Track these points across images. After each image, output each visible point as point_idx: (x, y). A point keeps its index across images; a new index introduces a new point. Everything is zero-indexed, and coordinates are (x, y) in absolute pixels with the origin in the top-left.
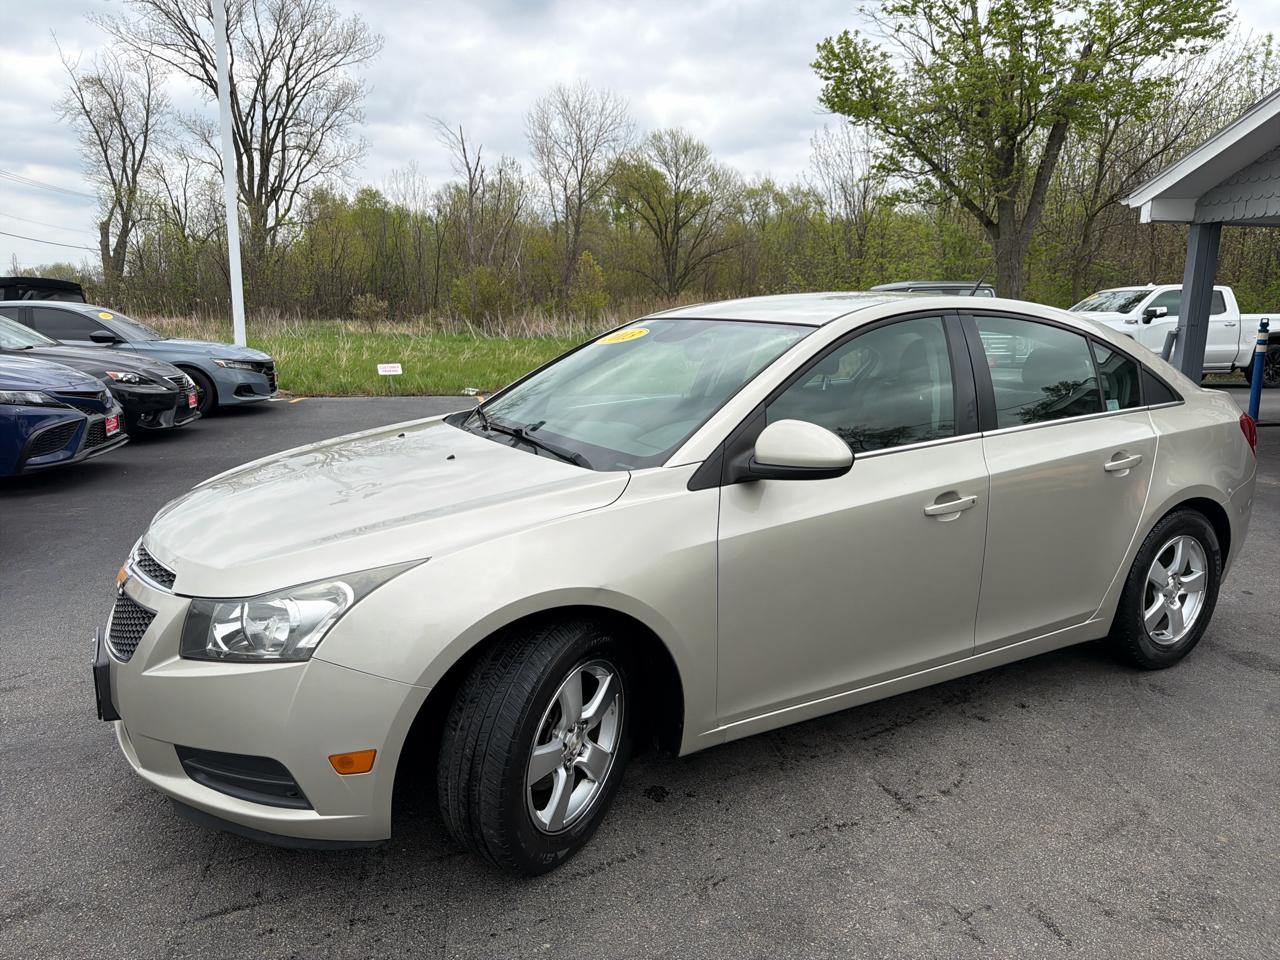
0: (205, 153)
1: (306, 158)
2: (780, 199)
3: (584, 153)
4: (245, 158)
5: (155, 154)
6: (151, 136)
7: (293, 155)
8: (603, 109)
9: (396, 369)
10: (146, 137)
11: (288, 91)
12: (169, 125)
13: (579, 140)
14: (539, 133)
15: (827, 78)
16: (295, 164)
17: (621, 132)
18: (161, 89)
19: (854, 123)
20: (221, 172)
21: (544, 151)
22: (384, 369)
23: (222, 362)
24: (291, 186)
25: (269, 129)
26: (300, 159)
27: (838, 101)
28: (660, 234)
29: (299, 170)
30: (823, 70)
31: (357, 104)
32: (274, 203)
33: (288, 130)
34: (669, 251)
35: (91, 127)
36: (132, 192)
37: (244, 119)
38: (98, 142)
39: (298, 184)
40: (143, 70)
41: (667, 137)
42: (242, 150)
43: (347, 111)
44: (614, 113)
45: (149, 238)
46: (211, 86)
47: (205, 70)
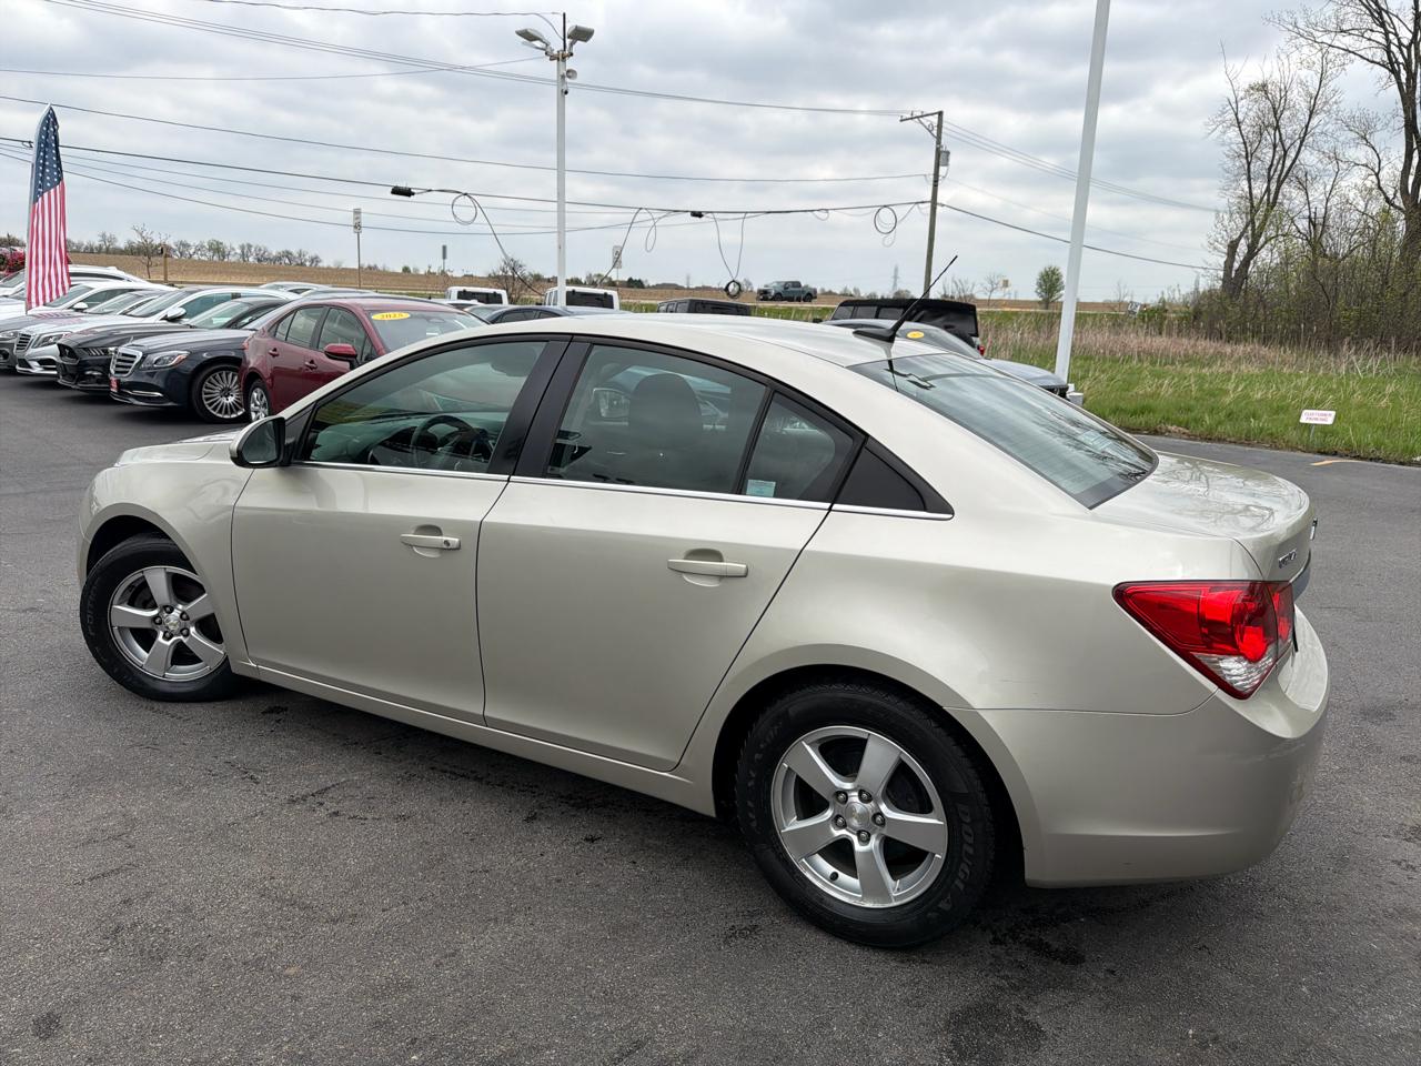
0: (1361, 153)
4: (1416, 155)
5: (1309, 158)
6: (1309, 139)
9: (1326, 417)
10: (1302, 142)
12: (1330, 127)
18: (1332, 85)
20: (1377, 175)
22: (1309, 417)
35: (1241, 140)
36: (1272, 204)
38: (1244, 154)
40: (1318, 67)
45: (1286, 261)
46: (1393, 71)
47: (1389, 52)
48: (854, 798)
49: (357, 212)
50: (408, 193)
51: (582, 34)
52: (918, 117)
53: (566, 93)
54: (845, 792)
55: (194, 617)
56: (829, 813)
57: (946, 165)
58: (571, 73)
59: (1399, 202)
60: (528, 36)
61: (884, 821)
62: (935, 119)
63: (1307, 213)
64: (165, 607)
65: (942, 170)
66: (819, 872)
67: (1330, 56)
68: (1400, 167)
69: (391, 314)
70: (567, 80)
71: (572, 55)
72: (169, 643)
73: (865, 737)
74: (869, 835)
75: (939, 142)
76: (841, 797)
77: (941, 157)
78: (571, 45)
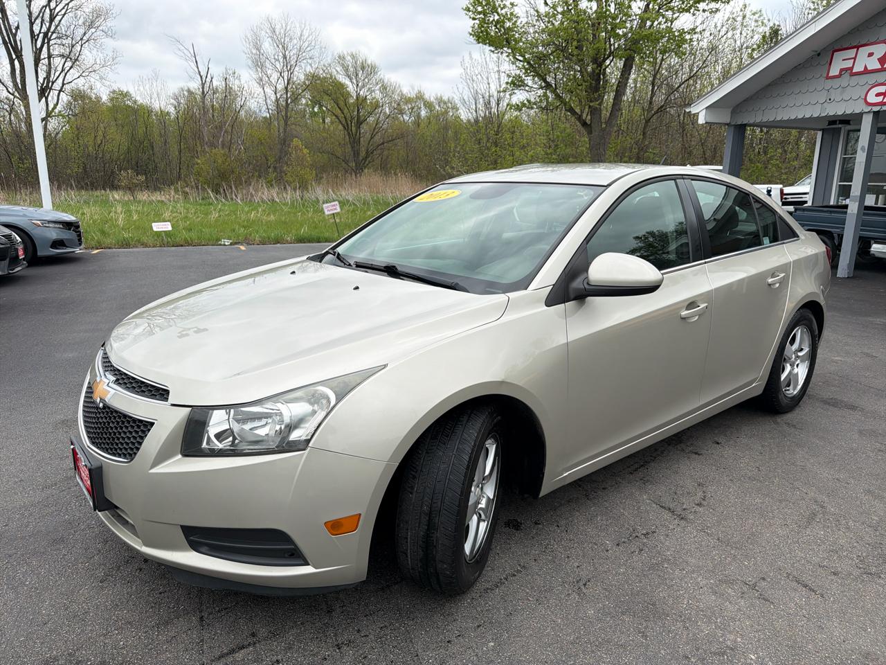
1: (69, 64)
2: (429, 105)
3: (289, 67)
7: (58, 62)
8: (301, 35)
9: (167, 227)
11: (51, 10)
13: (285, 57)
14: (254, 51)
15: (474, 19)
16: (60, 69)
17: (316, 53)
19: (493, 52)
21: (259, 64)
22: (158, 227)
23: (39, 222)
24: (57, 85)
25: (36, 40)
26: (63, 66)
27: (482, 36)
28: (346, 127)
29: (63, 74)
30: (471, 13)
31: (109, 23)
32: (44, 99)
33: (51, 42)
34: (355, 140)
37: (14, 31)
39: (63, 84)
41: (349, 58)
42: (14, 57)
43: (100, 28)
44: (310, 39)
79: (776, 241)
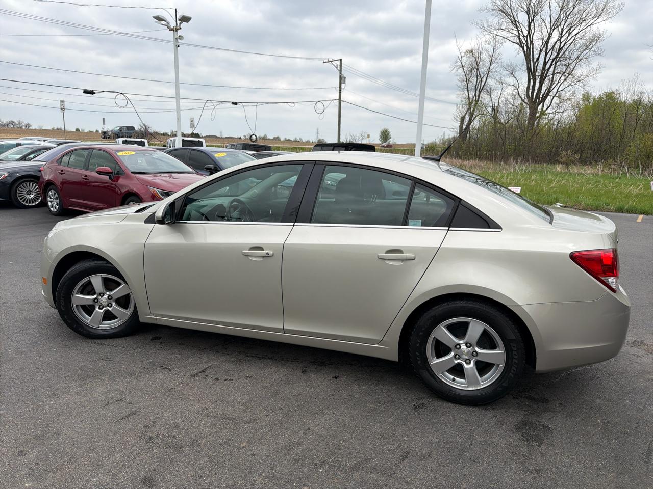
0: (511, 80)
4: (532, 81)
5: (490, 82)
6: (490, 74)
7: (557, 77)
9: (518, 190)
10: (488, 75)
11: (561, 43)
12: (498, 69)
18: (498, 51)
20: (517, 89)
24: (553, 93)
25: (546, 65)
26: (560, 78)
29: (559, 85)
31: (598, 44)
32: (542, 104)
33: (558, 64)
35: (464, 74)
36: (477, 101)
37: (535, 60)
38: (465, 80)
39: (557, 92)
40: (492, 44)
42: (531, 78)
43: (593, 49)
45: (484, 125)
46: (521, 46)
47: (520, 39)
48: (463, 347)
49: (62, 102)
50: (92, 93)
51: (185, 19)
52: (331, 61)
53: (179, 46)
54: (459, 345)
55: (115, 298)
56: (452, 354)
57: (344, 83)
58: (181, 37)
59: (526, 101)
60: (159, 19)
61: (477, 354)
62: (338, 63)
63: (491, 105)
64: (100, 294)
65: (343, 85)
66: (448, 379)
67: (497, 40)
68: (526, 86)
69: (127, 152)
70: (179, 40)
71: (181, 28)
72: (102, 311)
73: (469, 321)
74: (470, 361)
75: (341, 73)
76: (458, 346)
77: (342, 80)
78: (180, 24)
79: (406, 225)
